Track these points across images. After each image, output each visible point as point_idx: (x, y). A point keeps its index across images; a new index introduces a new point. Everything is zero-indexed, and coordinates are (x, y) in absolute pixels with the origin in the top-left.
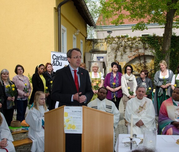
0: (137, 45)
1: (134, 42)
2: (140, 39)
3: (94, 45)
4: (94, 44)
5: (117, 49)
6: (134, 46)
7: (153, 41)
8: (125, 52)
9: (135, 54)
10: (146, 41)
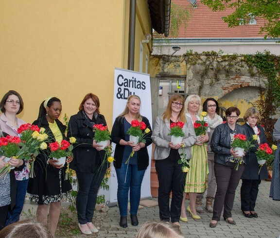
0: (239, 68)
1: (233, 62)
2: (243, 58)
3: (164, 66)
4: (165, 64)
5: (204, 74)
6: (233, 70)
7: (265, 64)
8: (217, 79)
9: (234, 83)
10: (254, 62)
